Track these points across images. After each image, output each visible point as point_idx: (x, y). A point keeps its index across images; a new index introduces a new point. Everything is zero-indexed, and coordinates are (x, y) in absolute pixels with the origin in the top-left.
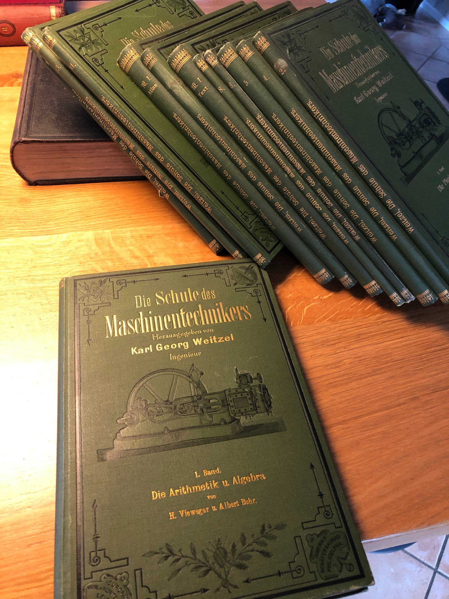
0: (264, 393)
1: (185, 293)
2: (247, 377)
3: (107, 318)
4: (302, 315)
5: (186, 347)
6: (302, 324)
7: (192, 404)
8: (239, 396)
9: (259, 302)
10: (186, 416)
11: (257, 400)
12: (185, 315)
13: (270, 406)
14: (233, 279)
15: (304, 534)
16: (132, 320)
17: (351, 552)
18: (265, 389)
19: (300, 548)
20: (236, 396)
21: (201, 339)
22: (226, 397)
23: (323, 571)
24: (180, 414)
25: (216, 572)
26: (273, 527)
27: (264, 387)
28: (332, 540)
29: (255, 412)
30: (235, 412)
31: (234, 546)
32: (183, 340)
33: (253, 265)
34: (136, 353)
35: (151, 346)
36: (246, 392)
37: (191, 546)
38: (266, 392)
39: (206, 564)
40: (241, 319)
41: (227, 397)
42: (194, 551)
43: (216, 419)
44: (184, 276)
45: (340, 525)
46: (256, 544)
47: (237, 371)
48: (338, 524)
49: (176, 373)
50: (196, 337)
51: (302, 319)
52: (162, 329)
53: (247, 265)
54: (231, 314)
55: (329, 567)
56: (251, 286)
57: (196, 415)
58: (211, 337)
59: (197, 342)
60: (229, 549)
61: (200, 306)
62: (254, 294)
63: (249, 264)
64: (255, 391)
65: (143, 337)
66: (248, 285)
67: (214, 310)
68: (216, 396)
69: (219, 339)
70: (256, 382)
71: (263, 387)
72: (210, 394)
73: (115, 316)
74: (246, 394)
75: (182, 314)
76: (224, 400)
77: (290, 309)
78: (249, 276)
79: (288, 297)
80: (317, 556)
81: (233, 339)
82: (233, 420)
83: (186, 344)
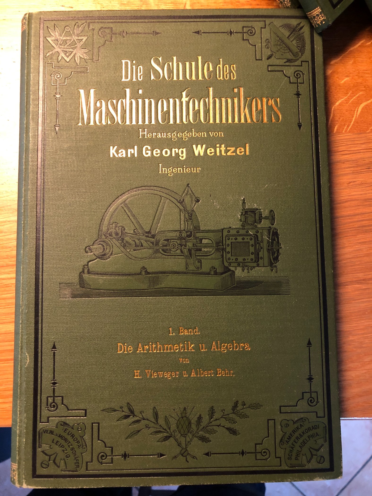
0: (273, 240)
1: (193, 63)
2: (255, 214)
3: (82, 92)
4: (353, 117)
5: (182, 157)
6: (350, 132)
7: (178, 242)
8: (240, 239)
9: (298, 94)
10: (169, 257)
11: (261, 248)
12: (188, 103)
13: (276, 259)
14: (268, 48)
15: (279, 418)
16: (115, 101)
17: (327, 445)
18: (275, 234)
19: (272, 431)
20: (236, 239)
21: (204, 146)
22: (222, 239)
23: (290, 458)
24: (162, 252)
25: (176, 440)
26: (247, 406)
27: (275, 231)
28: (309, 429)
29: (255, 264)
30: (230, 261)
31: (200, 418)
32: (180, 144)
33: (303, 22)
34: (116, 156)
35: (136, 147)
36: (250, 235)
37: (154, 410)
38: (276, 239)
39: (167, 431)
40: (265, 120)
41: (224, 239)
42: (156, 415)
43: (206, 266)
44: (196, 32)
45: (322, 415)
46: (224, 419)
47: (244, 203)
48: (321, 414)
49: (165, 195)
50: (199, 141)
51: (352, 123)
52: (153, 122)
53: (294, 22)
54: (254, 109)
55: (297, 455)
56: (292, 64)
57: (182, 257)
58: (218, 145)
59: (199, 150)
60: (194, 421)
61: (211, 89)
62: (293, 79)
63: (298, 21)
64: (262, 236)
65: (127, 131)
66: (289, 61)
67: (229, 101)
68: (211, 235)
69: (229, 150)
70: (265, 223)
71: (273, 231)
72: (203, 231)
73: (92, 91)
74: (249, 237)
75: (185, 99)
76: (220, 242)
77: (340, 105)
78: (294, 44)
79: (343, 82)
80: (287, 442)
81: (248, 153)
82: (227, 270)
83: (182, 152)
